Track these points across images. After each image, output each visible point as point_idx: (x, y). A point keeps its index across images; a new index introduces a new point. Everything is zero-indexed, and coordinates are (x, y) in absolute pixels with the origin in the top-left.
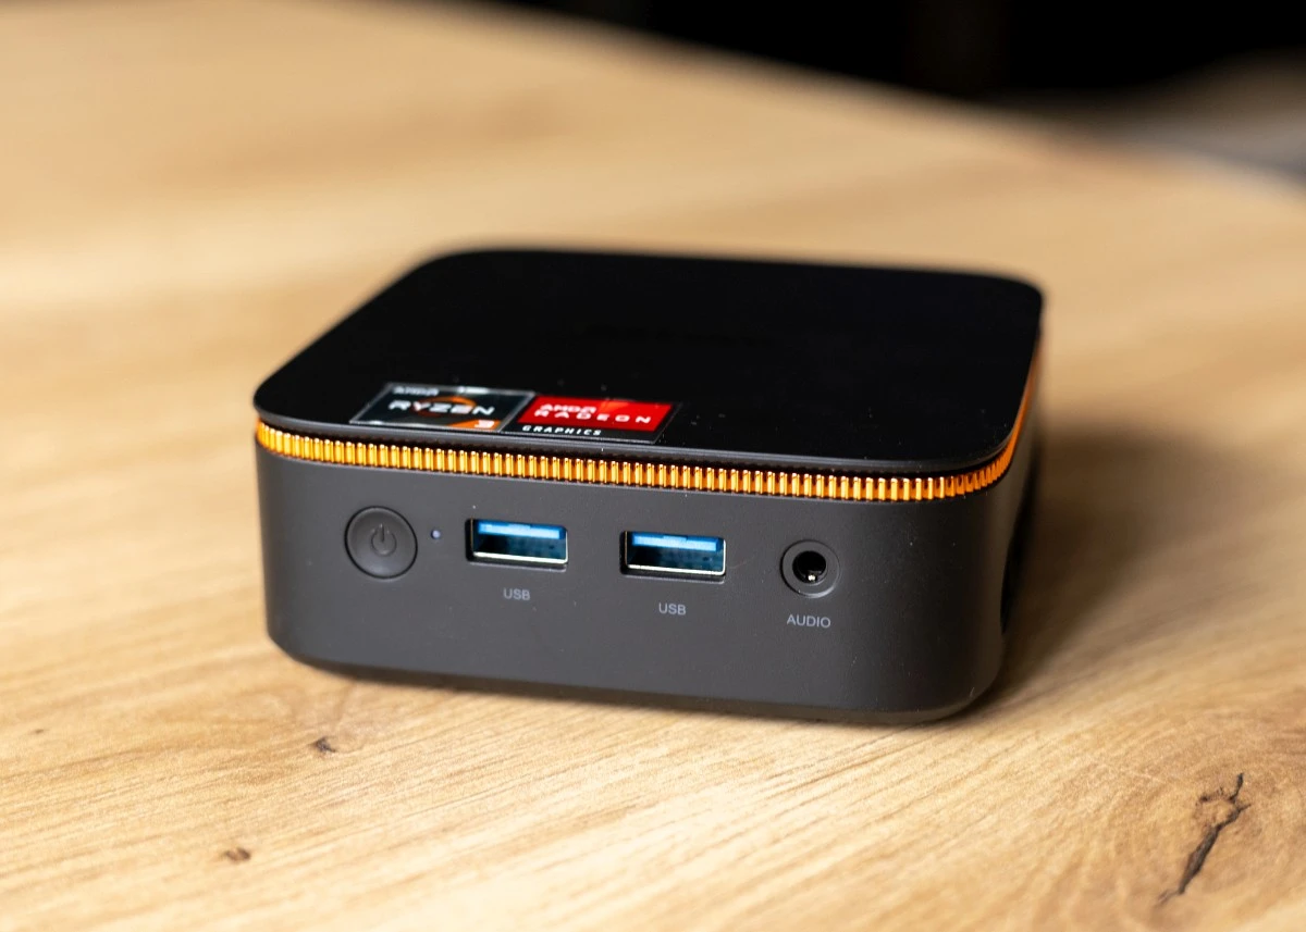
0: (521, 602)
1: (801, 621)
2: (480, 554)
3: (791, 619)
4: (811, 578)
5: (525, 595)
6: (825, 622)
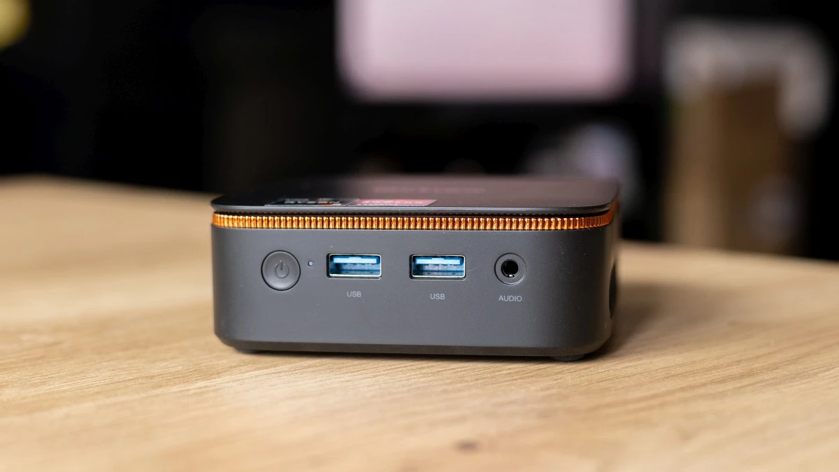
0: (356, 298)
1: (506, 299)
2: (333, 275)
3: (501, 298)
4: (511, 276)
5: (358, 294)
6: (519, 299)
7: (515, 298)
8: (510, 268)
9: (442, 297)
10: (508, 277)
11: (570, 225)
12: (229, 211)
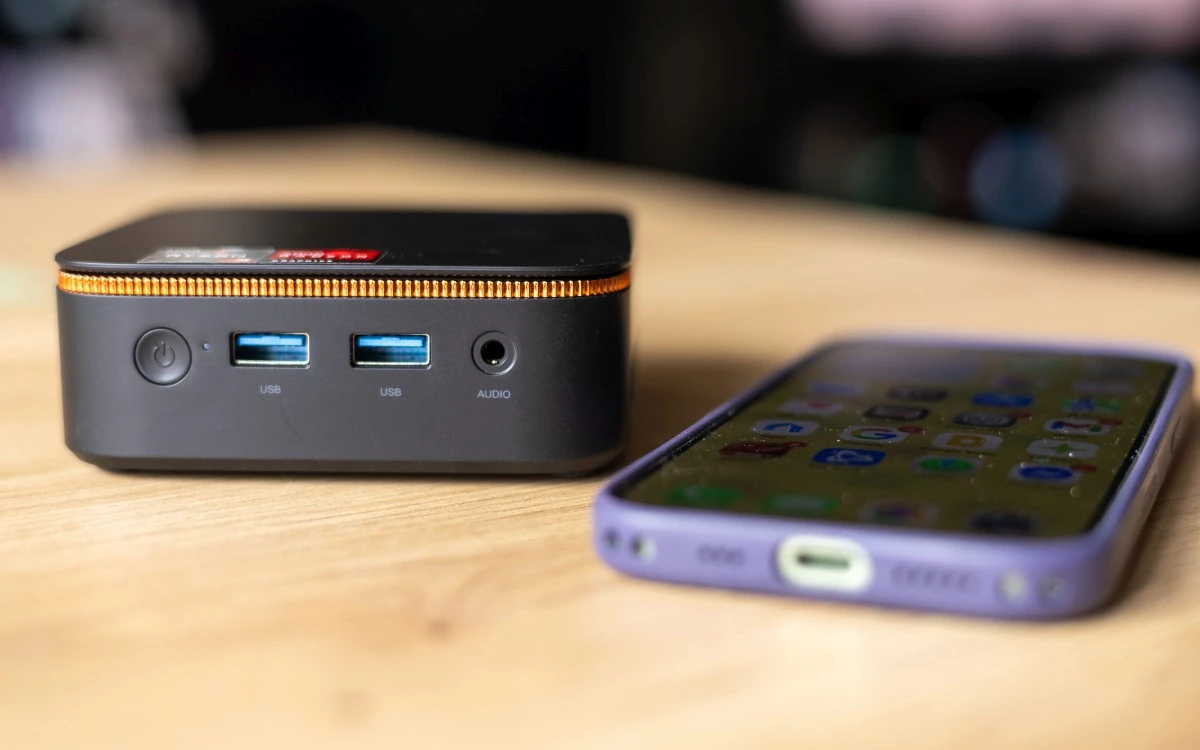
0: (274, 396)
1: (488, 395)
2: (240, 362)
3: (481, 394)
4: (494, 362)
5: (276, 389)
6: (506, 394)
7: (501, 394)
8: (493, 351)
9: (397, 392)
10: (491, 364)
11: (578, 290)
12: (84, 271)
